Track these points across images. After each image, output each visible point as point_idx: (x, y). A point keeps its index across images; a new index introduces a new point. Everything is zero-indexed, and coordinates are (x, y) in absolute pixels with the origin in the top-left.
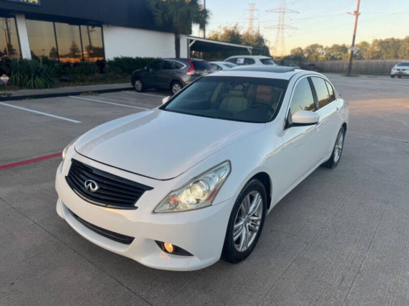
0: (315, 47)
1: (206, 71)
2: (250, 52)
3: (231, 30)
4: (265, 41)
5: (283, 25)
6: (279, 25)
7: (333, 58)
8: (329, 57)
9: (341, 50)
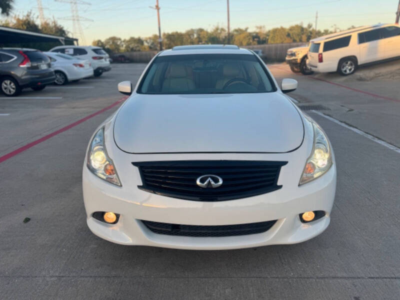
0: (114, 39)
1: (43, 62)
2: (63, 43)
3: (25, 19)
4: (66, 33)
5: (78, 16)
6: (73, 16)
7: (132, 50)
8: (129, 50)
9: (138, 43)
